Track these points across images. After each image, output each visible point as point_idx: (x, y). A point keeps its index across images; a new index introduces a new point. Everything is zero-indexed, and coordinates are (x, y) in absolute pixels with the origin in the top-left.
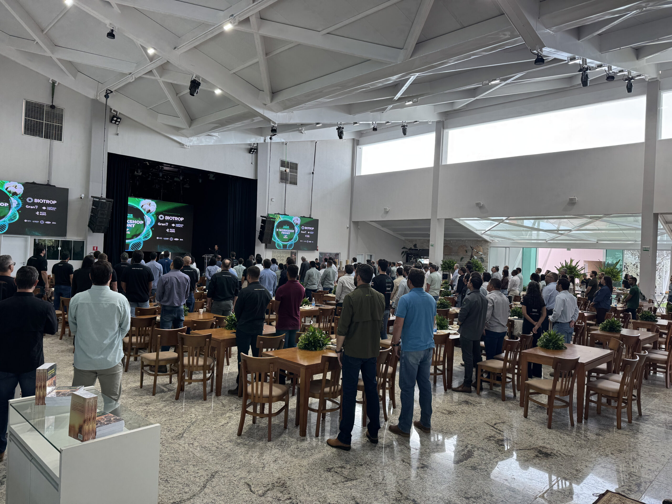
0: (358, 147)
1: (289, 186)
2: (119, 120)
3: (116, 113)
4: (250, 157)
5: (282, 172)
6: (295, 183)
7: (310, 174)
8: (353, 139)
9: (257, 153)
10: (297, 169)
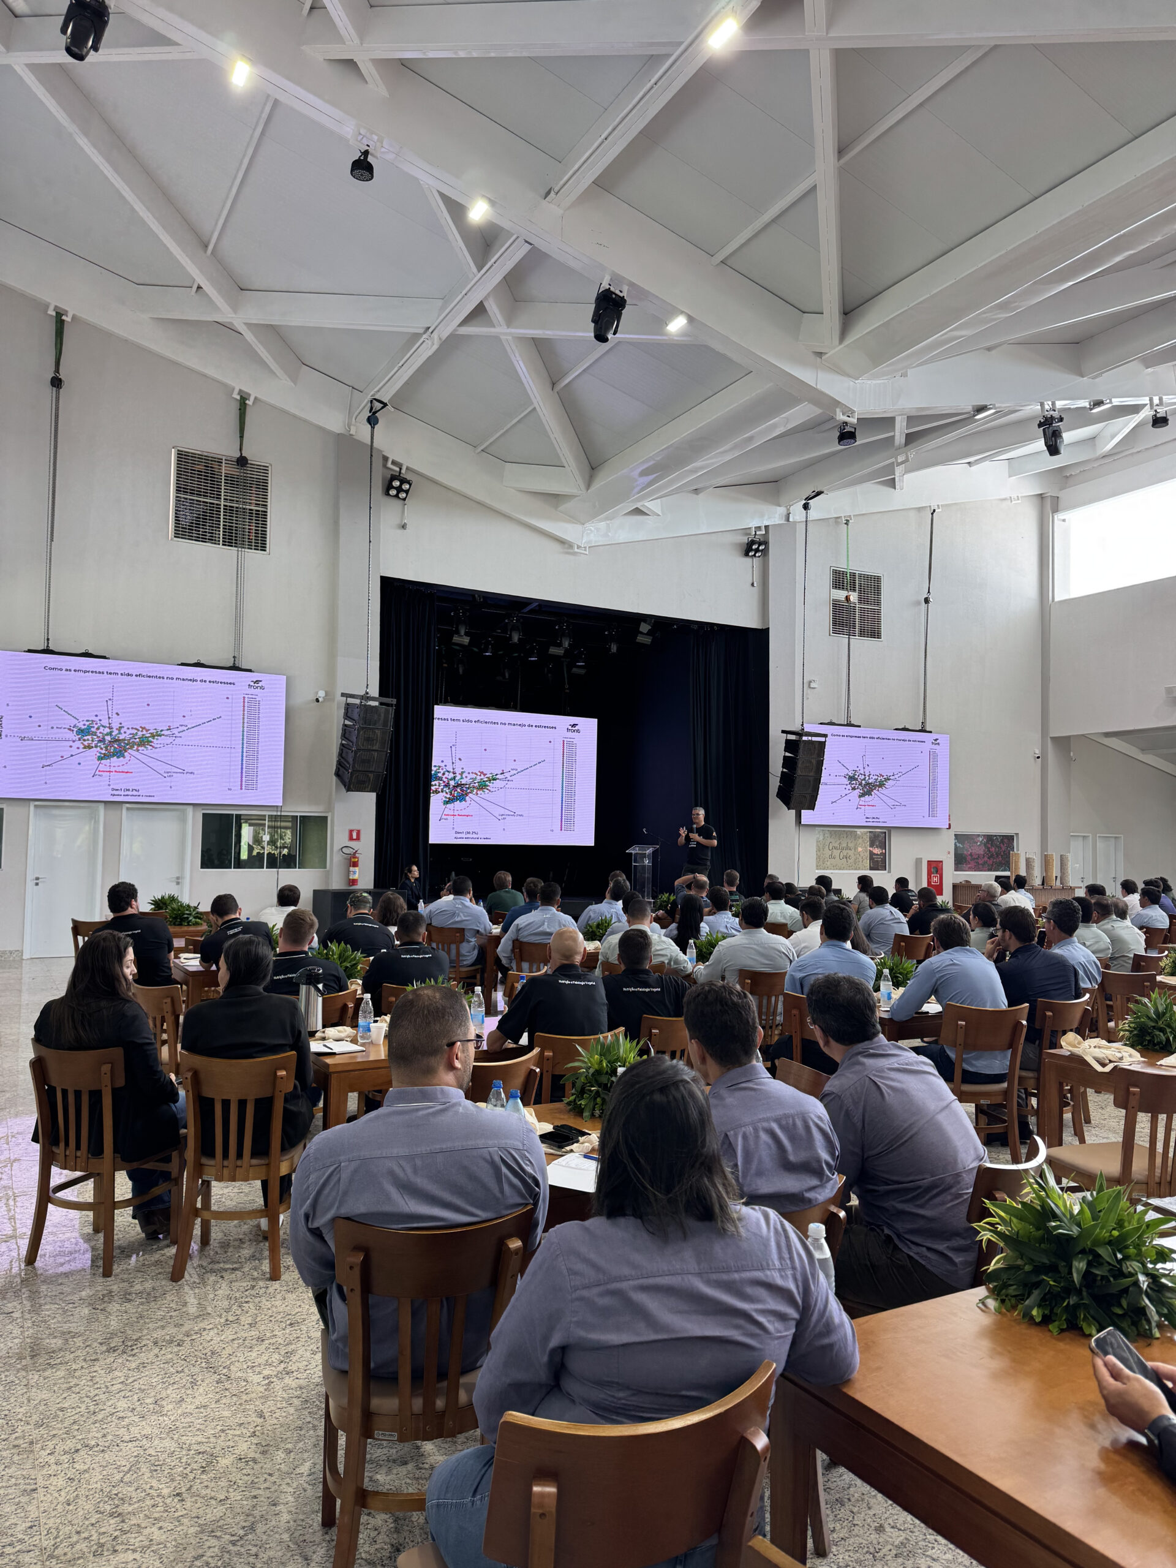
0: (1059, 516)
1: (858, 642)
2: (406, 487)
3: (398, 469)
4: (748, 567)
5: (836, 606)
6: (875, 634)
7: (918, 603)
8: (1041, 497)
9: (765, 552)
10: (879, 594)
